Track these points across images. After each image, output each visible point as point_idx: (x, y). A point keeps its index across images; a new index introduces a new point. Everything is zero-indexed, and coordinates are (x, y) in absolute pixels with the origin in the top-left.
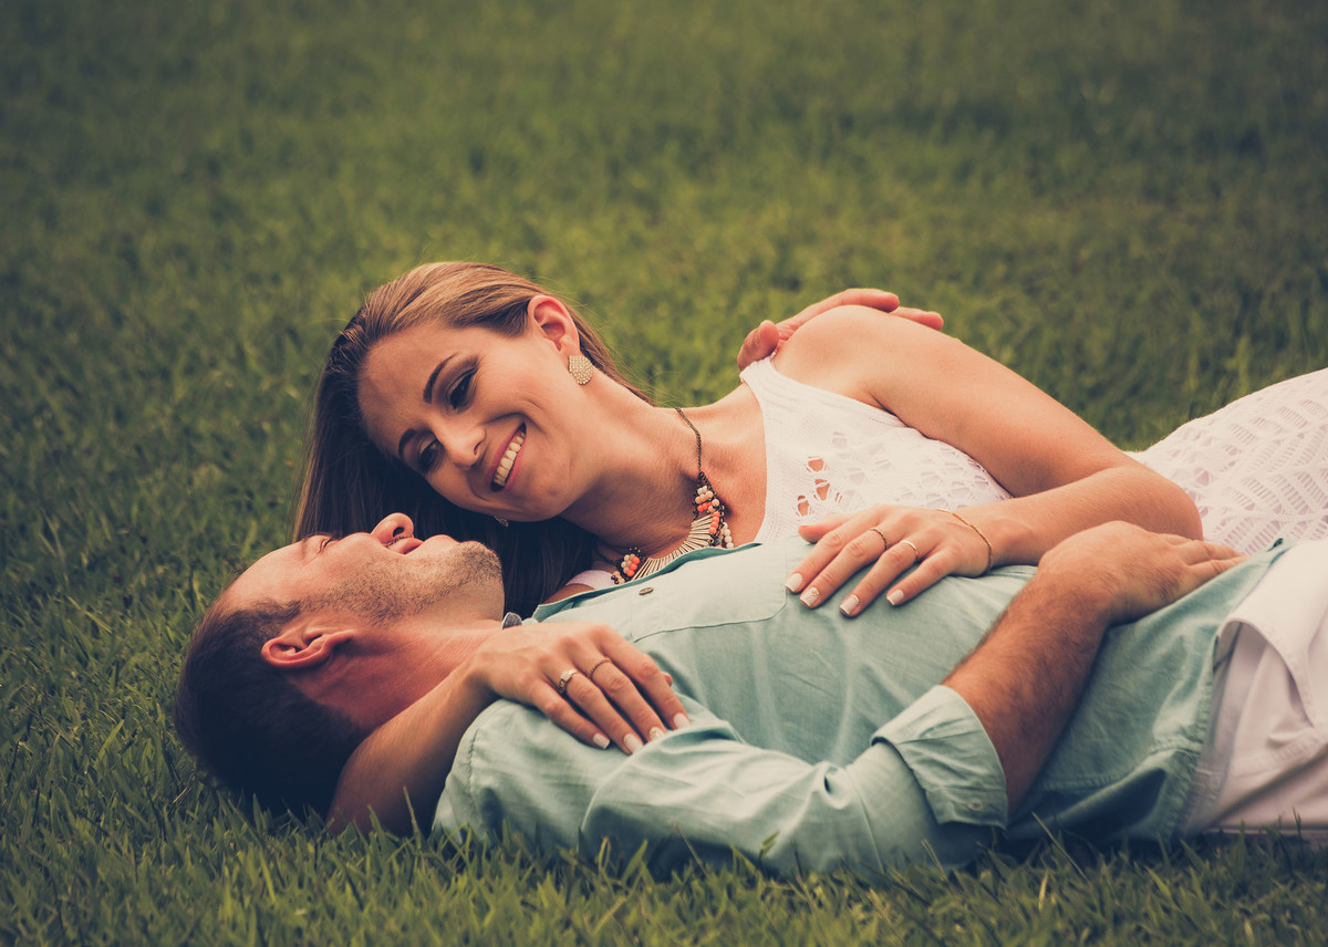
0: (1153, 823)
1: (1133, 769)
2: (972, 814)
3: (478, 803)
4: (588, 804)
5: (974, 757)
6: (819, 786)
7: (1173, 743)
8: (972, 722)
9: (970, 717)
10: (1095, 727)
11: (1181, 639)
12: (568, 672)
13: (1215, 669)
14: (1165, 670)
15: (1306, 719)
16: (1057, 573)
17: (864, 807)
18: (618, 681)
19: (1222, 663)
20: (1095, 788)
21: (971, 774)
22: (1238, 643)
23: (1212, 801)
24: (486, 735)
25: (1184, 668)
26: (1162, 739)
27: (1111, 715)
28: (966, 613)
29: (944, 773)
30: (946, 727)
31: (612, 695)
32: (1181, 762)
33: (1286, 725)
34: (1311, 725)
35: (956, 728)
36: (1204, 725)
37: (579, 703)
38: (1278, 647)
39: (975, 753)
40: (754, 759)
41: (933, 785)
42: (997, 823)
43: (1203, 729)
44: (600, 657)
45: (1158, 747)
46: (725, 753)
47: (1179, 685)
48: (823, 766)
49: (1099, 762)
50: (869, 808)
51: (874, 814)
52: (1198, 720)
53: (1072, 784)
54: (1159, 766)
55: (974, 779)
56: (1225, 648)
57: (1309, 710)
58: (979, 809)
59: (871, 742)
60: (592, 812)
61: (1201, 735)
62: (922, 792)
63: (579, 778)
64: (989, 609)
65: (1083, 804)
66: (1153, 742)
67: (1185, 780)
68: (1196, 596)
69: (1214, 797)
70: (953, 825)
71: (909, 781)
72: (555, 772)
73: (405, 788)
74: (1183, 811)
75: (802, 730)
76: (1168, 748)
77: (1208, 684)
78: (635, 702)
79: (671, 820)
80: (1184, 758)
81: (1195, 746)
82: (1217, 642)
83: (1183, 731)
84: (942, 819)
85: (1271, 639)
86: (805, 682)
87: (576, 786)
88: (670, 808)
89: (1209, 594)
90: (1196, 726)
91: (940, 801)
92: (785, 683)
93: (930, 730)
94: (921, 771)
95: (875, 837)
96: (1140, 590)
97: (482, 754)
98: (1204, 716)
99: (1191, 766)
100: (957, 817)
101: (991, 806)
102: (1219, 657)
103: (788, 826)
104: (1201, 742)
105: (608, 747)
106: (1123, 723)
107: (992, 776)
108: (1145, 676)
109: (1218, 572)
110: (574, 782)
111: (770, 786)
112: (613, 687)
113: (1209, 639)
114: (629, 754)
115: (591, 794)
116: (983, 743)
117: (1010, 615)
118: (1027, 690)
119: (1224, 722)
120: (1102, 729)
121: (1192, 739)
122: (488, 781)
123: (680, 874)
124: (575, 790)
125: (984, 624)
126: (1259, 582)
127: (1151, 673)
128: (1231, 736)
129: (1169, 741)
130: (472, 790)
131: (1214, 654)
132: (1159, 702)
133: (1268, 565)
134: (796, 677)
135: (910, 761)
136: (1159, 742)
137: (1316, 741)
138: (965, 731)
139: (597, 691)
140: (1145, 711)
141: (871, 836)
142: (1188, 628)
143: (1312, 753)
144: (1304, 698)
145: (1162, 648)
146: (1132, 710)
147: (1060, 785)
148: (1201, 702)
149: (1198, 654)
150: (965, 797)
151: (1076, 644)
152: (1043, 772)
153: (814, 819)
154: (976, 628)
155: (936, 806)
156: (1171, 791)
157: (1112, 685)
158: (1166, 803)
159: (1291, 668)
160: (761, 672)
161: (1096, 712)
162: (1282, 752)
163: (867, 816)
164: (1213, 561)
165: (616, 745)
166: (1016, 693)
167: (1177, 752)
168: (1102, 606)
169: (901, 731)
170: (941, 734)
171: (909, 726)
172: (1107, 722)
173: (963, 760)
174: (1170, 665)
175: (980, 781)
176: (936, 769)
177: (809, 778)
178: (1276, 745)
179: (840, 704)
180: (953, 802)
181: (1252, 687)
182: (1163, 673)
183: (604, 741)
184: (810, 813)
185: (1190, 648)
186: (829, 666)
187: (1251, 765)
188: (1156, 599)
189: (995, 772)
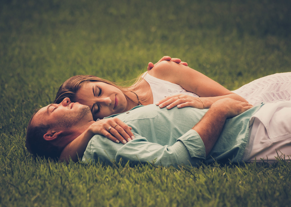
0: (236, 159)
1: (232, 148)
2: (198, 156)
3: (93, 156)
4: (116, 154)
5: (199, 144)
6: (166, 149)
7: (241, 142)
8: (198, 137)
9: (198, 136)
10: (224, 139)
11: (242, 121)
12: (110, 127)
13: (249, 127)
14: (239, 128)
15: (269, 138)
16: (216, 107)
17: (176, 154)
18: (120, 129)
19: (251, 126)
20: (224, 152)
21: (198, 147)
22: (254, 122)
23: (248, 155)
24: (93, 141)
25: (243, 127)
26: (238, 141)
27: (227, 137)
28: (196, 116)
29: (192, 147)
30: (193, 137)
31: (119, 132)
32: (242, 146)
33: (264, 139)
34: (270, 139)
35: (195, 138)
36: (247, 138)
37: (113, 133)
38: (263, 122)
39: (199, 143)
40: (151, 145)
41: (190, 149)
42: (203, 158)
43: (247, 139)
44: (116, 124)
45: (237, 143)
46: (145, 144)
47: (242, 130)
48: (166, 146)
49: (225, 147)
50: (177, 154)
51: (178, 155)
52: (246, 137)
53: (219, 151)
54: (237, 146)
55: (199, 148)
56: (251, 123)
57: (269, 136)
58: (200, 155)
59: (177, 141)
60: (117, 156)
61: (247, 140)
62: (188, 151)
63: (114, 149)
64: (201, 115)
65: (221, 155)
66: (236, 142)
67: (243, 150)
68: (245, 113)
69: (249, 154)
70: (194, 158)
71: (185, 148)
72: (108, 148)
73: (77, 152)
74: (243, 157)
75: (161, 141)
76: (240, 143)
77: (248, 130)
78: (124, 133)
79: (134, 157)
80: (243, 145)
81: (245, 143)
82: (250, 121)
83: (243, 140)
84: (192, 157)
85: (262, 121)
86: (162, 131)
87: (113, 151)
88: (134, 155)
89: (248, 112)
90: (246, 138)
91: (192, 153)
92: (158, 131)
93: (190, 138)
94: (188, 146)
95: (178, 160)
96: (233, 111)
97: (93, 145)
98: (247, 137)
99: (244, 147)
100: (195, 156)
101: (202, 154)
102: (250, 125)
103: (159, 158)
104: (246, 142)
105: (119, 143)
106: (230, 139)
107: (203, 148)
108: (234, 129)
109: (249, 108)
110: (112, 150)
111: (155, 150)
112: (119, 130)
113: (248, 121)
114: (124, 144)
115: (117, 152)
116: (201, 141)
117: (206, 115)
118: (210, 131)
119: (251, 138)
120: (225, 139)
121: (245, 141)
122: (94, 151)
123: (137, 166)
124: (113, 152)
125: (200, 118)
126: (258, 110)
127: (236, 128)
128: (253, 141)
129: (240, 141)
130: (91, 153)
131: (249, 124)
132: (237, 134)
133: (260, 106)
134: (160, 130)
135: (185, 144)
136: (237, 142)
137: (271, 142)
138: (197, 138)
139: (116, 131)
140: (235, 136)
141: (177, 160)
142: (243, 119)
143: (270, 145)
144: (268, 133)
145: (238, 123)
146: (232, 136)
147: (216, 152)
148: (246, 134)
149: (246, 124)
150: (197, 152)
151: (220, 121)
152: (213, 148)
153: (165, 156)
154: (198, 119)
155: (191, 154)
156: (240, 152)
157: (228, 131)
158: (239, 154)
159: (266, 127)
160: (153, 129)
161: (224, 136)
162: (264, 144)
163: (176, 156)
164: (248, 106)
165: (121, 142)
166: (207, 131)
167: (242, 144)
168: (225, 113)
169: (183, 138)
170: (192, 139)
171: (185, 137)
172: (226, 138)
173: (196, 144)
174: (240, 126)
175: (200, 149)
176: (191, 146)
177: (163, 148)
178: (262, 143)
179: (169, 135)
180: (195, 153)
181: (257, 131)
182: (238, 128)
183: (118, 142)
184: (164, 155)
185: (244, 123)
186: (167, 128)
187: (257, 147)
188: (237, 113)
189: (203, 147)
